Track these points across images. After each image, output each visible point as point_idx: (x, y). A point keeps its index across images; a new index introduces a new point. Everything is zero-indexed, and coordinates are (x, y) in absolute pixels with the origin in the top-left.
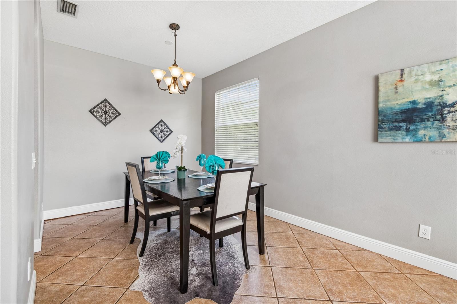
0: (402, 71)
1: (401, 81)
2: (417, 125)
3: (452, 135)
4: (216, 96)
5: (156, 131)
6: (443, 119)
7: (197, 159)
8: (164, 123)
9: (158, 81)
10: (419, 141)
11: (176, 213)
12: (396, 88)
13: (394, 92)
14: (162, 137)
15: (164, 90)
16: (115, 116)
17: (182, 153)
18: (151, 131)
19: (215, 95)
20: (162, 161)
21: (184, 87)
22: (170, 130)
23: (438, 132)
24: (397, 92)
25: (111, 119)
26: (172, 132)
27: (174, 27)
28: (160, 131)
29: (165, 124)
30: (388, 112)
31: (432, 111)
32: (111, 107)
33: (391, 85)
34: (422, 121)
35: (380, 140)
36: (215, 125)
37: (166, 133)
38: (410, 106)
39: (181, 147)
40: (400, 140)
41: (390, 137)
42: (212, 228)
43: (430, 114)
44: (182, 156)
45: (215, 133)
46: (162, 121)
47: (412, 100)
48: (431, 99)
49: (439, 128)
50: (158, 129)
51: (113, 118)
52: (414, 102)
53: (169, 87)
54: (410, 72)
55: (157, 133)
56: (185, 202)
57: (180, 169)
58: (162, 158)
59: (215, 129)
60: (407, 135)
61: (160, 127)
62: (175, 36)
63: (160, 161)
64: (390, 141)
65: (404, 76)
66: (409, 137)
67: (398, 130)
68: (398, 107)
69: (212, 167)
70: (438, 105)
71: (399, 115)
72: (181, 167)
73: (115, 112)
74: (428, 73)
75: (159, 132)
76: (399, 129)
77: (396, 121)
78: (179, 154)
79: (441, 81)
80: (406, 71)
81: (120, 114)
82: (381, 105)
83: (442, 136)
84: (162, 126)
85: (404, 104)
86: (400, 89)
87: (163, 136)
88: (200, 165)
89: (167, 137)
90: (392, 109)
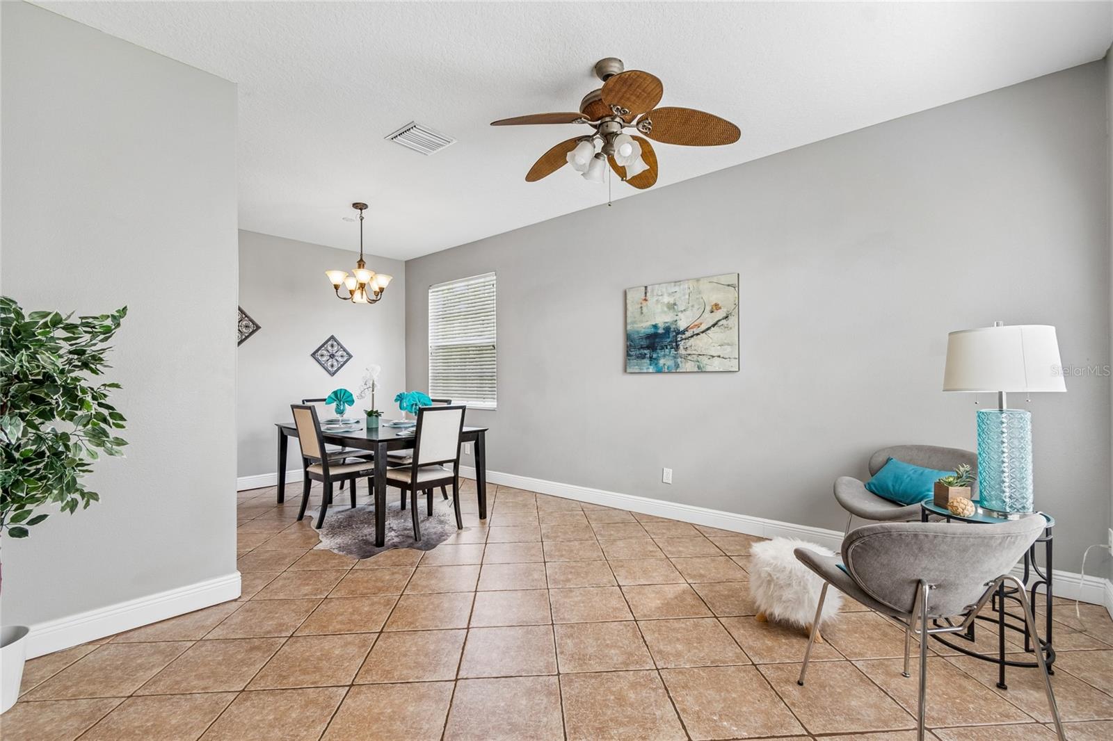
0: (646, 287)
1: (646, 300)
2: (658, 354)
3: (683, 364)
4: (430, 294)
5: (322, 355)
6: (677, 347)
7: (396, 400)
8: (336, 341)
9: (336, 287)
10: (659, 371)
11: (366, 473)
12: (641, 307)
13: (639, 313)
14: (332, 366)
15: (345, 299)
16: (251, 330)
17: (373, 391)
18: (313, 355)
19: (428, 293)
20: (344, 403)
21: (375, 292)
22: (348, 354)
23: (673, 361)
24: (642, 313)
25: (244, 337)
26: (350, 356)
27: (360, 206)
28: (330, 356)
29: (339, 344)
30: (636, 336)
31: (669, 337)
32: (244, 316)
33: (638, 304)
34: (662, 348)
35: (628, 370)
36: (430, 345)
37: (340, 359)
38: (652, 331)
39: (371, 383)
40: (645, 371)
41: (637, 367)
42: (414, 477)
43: (669, 340)
44: (373, 395)
45: (430, 358)
46: (332, 338)
47: (654, 324)
48: (669, 324)
49: (675, 357)
50: (325, 352)
51: (246, 335)
52: (655, 326)
53: (352, 292)
54: (652, 291)
55: (325, 359)
56: (380, 444)
57: (370, 414)
58: (344, 398)
59: (430, 352)
60: (651, 365)
61: (329, 348)
62: (361, 220)
63: (342, 403)
64: (637, 371)
65: (648, 294)
66: (652, 367)
67: (643, 359)
68: (643, 330)
69: (414, 406)
70: (673, 331)
71: (644, 341)
72: (372, 411)
73: (251, 323)
74: (665, 294)
75: (328, 358)
76: (643, 357)
77: (642, 348)
78: (368, 393)
79: (675, 304)
80: (649, 289)
81: (258, 327)
82: (629, 327)
83: (677, 366)
84: (332, 346)
85: (648, 328)
86: (645, 310)
87: (335, 363)
88: (401, 409)
89: (342, 366)
90: (638, 332)
